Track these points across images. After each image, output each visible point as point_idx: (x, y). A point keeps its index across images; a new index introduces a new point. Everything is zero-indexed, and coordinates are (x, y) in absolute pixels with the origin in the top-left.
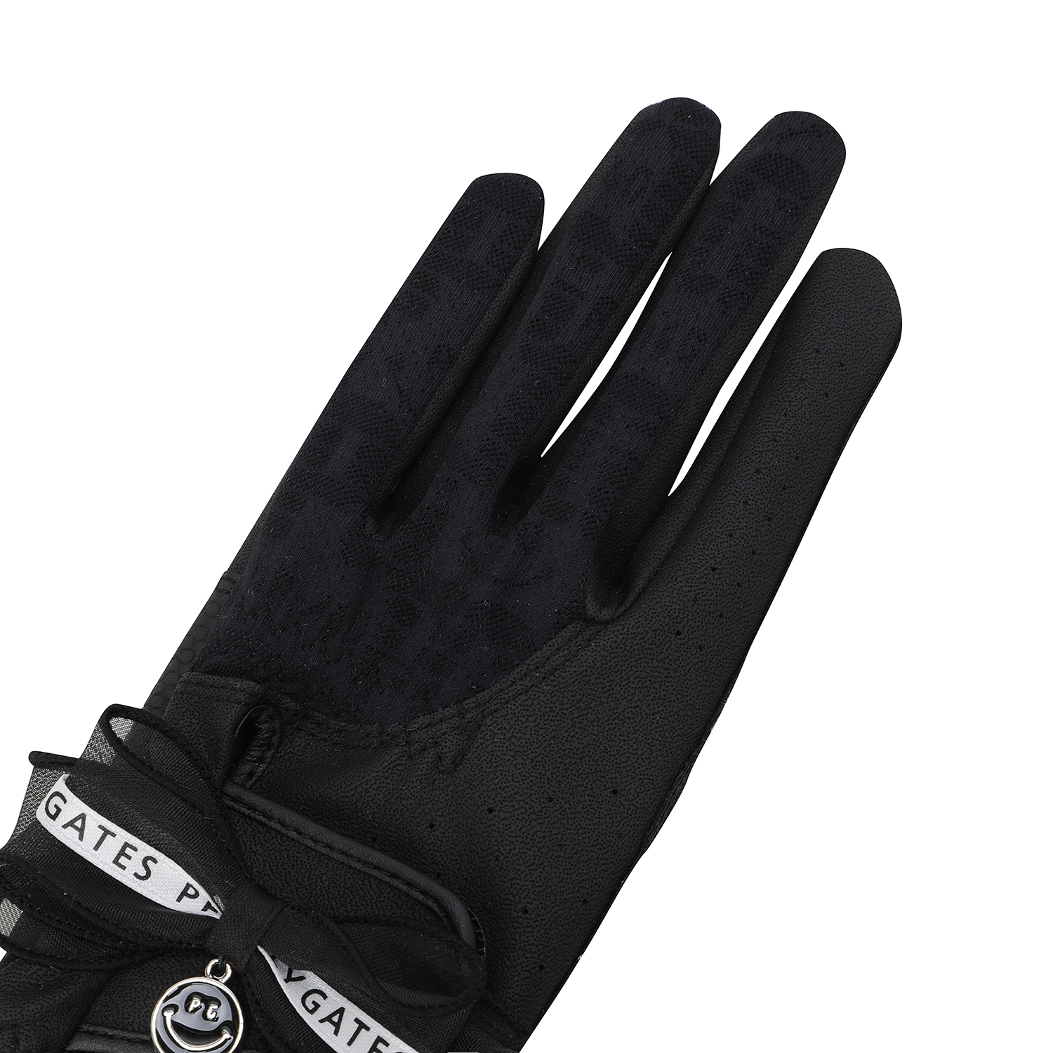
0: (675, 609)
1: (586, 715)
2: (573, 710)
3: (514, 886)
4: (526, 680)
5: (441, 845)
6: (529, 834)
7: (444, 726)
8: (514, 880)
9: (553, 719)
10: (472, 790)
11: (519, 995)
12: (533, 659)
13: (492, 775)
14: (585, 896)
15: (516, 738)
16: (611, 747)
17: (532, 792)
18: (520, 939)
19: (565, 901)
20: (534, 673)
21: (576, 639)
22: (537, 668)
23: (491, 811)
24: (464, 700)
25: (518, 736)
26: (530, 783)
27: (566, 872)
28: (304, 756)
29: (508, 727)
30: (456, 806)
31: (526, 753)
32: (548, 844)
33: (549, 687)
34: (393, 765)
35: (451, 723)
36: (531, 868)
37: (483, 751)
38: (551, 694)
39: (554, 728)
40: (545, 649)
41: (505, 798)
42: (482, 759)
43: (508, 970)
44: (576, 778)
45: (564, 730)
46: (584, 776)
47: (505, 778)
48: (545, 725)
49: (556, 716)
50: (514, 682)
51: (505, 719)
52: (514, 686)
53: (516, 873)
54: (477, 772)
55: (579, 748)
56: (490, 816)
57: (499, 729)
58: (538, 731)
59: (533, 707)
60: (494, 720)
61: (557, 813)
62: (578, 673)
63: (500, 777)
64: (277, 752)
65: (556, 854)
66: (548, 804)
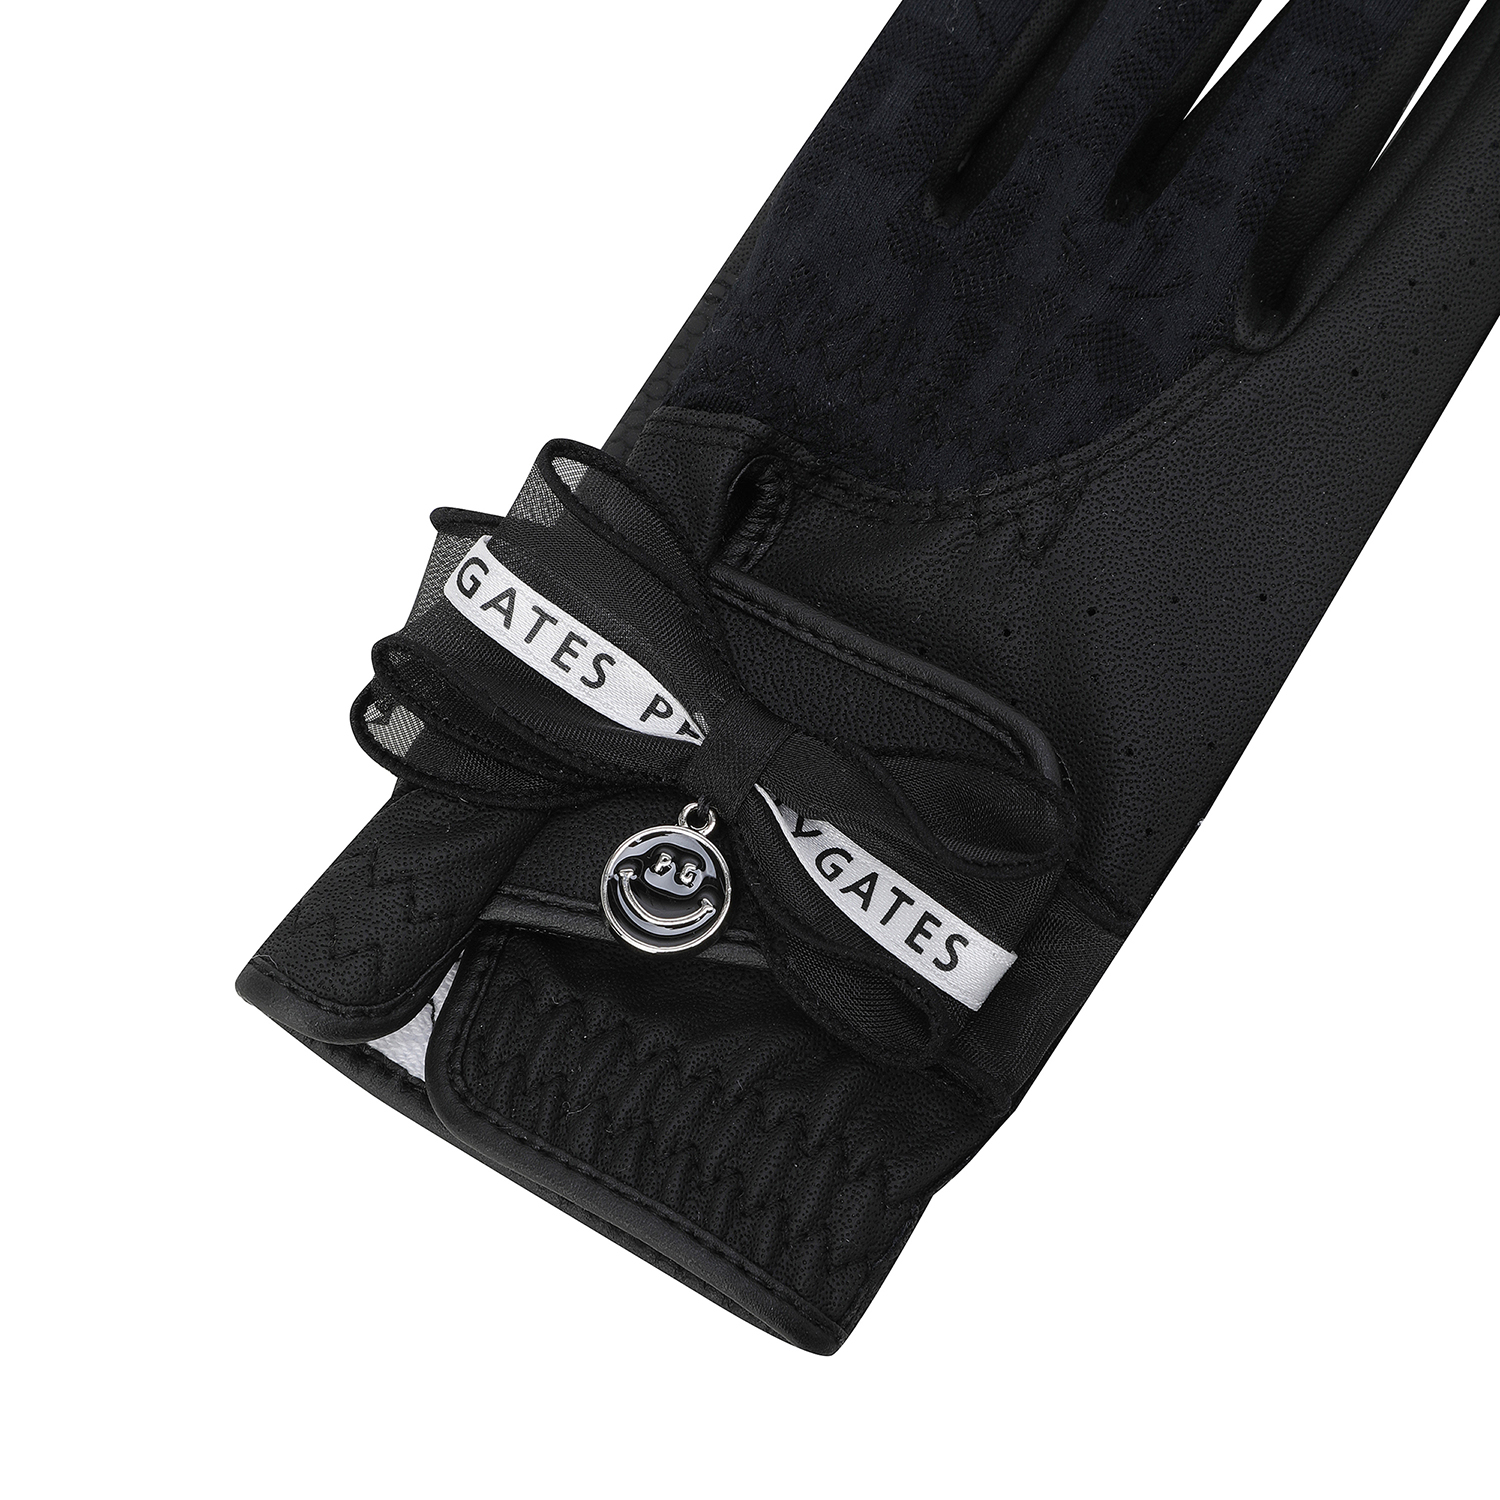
0: (1353, 337)
1: (1229, 484)
2: (1212, 476)
3: (1116, 717)
4: (1149, 430)
5: (1019, 660)
6: (1141, 646)
7: (1030, 490)
8: (1117, 710)
9: (1184, 487)
10: (1067, 582)
11: (1120, 868)
12: (1160, 400)
13: (1097, 563)
14: (1212, 739)
15: (1133, 512)
16: (1260, 532)
17: (1151, 588)
18: (1121, 791)
19: (1183, 742)
20: (1160, 420)
21: (1218, 374)
22: (1165, 413)
23: (1092, 612)
24: (1060, 456)
25: (1136, 509)
26: (1150, 576)
27: (1188, 701)
28: (823, 535)
29: (1122, 497)
30: (1043, 605)
31: (1146, 534)
32: (1165, 661)
33: (1180, 441)
34: (954, 544)
35: (1041, 488)
36: (1140, 693)
37: (1085, 528)
38: (1183, 452)
39: (1186, 500)
40: (1176, 387)
41: (1113, 594)
42: (1084, 540)
43: (1104, 833)
44: (1210, 572)
45: (1198, 504)
46: (1222, 570)
47: (1116, 567)
48: (1173, 495)
49: (1189, 484)
50: (1133, 433)
51: (1118, 485)
52: (1133, 439)
53: (1120, 699)
54: (1076, 558)
55: (1217, 530)
56: (1091, 619)
57: (1108, 499)
58: (1164, 504)
59: (1158, 469)
60: (1103, 485)
61: (1182, 620)
62: (1219, 423)
63: (1109, 566)
64: (784, 527)
65: (1175, 676)
66: (1171, 606)
